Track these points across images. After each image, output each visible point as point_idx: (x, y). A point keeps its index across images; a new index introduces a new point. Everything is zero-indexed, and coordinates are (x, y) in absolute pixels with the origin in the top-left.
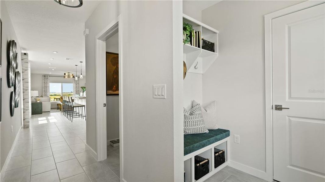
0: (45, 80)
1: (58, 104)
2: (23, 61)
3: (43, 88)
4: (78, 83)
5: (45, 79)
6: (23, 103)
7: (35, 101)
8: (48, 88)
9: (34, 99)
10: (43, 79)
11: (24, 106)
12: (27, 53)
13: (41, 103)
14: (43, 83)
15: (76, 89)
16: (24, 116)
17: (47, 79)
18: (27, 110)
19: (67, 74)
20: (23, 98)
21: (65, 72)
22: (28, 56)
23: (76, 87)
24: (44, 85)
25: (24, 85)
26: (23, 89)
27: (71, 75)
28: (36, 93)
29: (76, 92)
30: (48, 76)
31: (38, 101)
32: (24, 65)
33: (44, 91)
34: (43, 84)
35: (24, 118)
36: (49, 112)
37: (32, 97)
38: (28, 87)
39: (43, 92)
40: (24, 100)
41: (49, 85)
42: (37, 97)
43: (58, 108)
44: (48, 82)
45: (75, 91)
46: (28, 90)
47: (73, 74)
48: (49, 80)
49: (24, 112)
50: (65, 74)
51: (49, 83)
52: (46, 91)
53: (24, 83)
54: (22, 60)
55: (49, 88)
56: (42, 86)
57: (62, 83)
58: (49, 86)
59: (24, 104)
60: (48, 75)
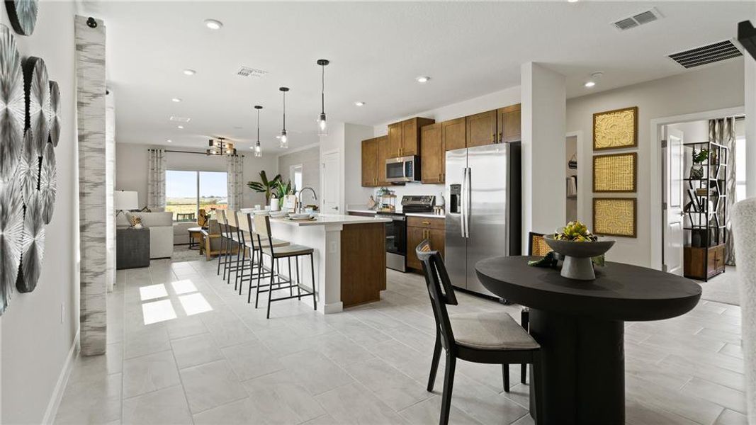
0: (153, 162)
1: (191, 233)
2: (82, 53)
3: (148, 184)
4: (241, 172)
5: (155, 159)
6: (82, 241)
7: (127, 223)
8: (162, 184)
9: (125, 218)
10: (149, 160)
11: (83, 257)
12: (102, 22)
13: (145, 232)
14: (150, 170)
15: (236, 189)
16: (82, 301)
17: (161, 158)
18: (96, 275)
19: (216, 144)
20: (82, 219)
21: (211, 138)
22: (103, 33)
23: (237, 183)
24: (153, 176)
25: (87, 163)
26: (82, 181)
27: (227, 146)
28: (131, 200)
29: (236, 196)
30: (163, 151)
31: (138, 226)
32: (85, 73)
33: (152, 195)
34: (148, 173)
35: (85, 313)
36: (169, 258)
37: (118, 212)
38: (102, 173)
39: (150, 195)
40: (83, 228)
41: (164, 175)
42: (132, 211)
43: (192, 245)
44: (162, 167)
45: (231, 195)
46: (103, 183)
47: (231, 145)
48: (165, 161)
49: (83, 285)
50: (211, 143)
51: (164, 170)
52: (155, 194)
53: (87, 154)
54: (79, 47)
55: (164, 184)
56: (147, 181)
57: (199, 170)
58: (164, 180)
59: (83, 250)
60: (163, 146)
